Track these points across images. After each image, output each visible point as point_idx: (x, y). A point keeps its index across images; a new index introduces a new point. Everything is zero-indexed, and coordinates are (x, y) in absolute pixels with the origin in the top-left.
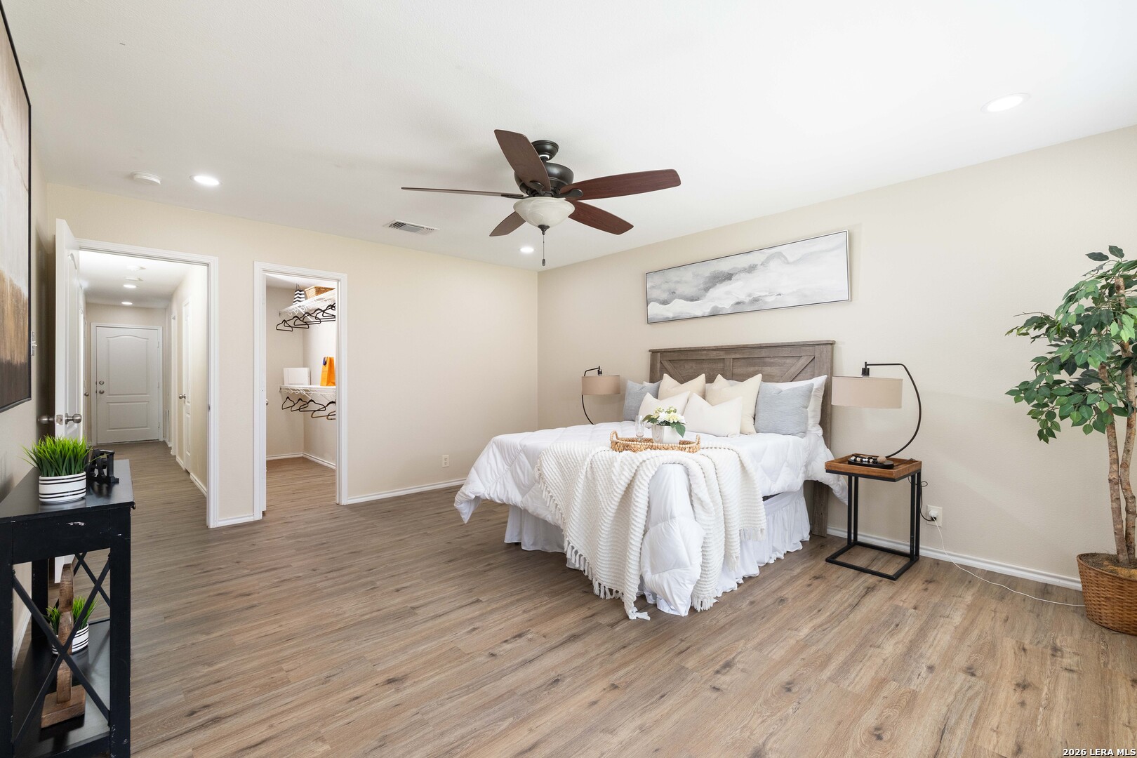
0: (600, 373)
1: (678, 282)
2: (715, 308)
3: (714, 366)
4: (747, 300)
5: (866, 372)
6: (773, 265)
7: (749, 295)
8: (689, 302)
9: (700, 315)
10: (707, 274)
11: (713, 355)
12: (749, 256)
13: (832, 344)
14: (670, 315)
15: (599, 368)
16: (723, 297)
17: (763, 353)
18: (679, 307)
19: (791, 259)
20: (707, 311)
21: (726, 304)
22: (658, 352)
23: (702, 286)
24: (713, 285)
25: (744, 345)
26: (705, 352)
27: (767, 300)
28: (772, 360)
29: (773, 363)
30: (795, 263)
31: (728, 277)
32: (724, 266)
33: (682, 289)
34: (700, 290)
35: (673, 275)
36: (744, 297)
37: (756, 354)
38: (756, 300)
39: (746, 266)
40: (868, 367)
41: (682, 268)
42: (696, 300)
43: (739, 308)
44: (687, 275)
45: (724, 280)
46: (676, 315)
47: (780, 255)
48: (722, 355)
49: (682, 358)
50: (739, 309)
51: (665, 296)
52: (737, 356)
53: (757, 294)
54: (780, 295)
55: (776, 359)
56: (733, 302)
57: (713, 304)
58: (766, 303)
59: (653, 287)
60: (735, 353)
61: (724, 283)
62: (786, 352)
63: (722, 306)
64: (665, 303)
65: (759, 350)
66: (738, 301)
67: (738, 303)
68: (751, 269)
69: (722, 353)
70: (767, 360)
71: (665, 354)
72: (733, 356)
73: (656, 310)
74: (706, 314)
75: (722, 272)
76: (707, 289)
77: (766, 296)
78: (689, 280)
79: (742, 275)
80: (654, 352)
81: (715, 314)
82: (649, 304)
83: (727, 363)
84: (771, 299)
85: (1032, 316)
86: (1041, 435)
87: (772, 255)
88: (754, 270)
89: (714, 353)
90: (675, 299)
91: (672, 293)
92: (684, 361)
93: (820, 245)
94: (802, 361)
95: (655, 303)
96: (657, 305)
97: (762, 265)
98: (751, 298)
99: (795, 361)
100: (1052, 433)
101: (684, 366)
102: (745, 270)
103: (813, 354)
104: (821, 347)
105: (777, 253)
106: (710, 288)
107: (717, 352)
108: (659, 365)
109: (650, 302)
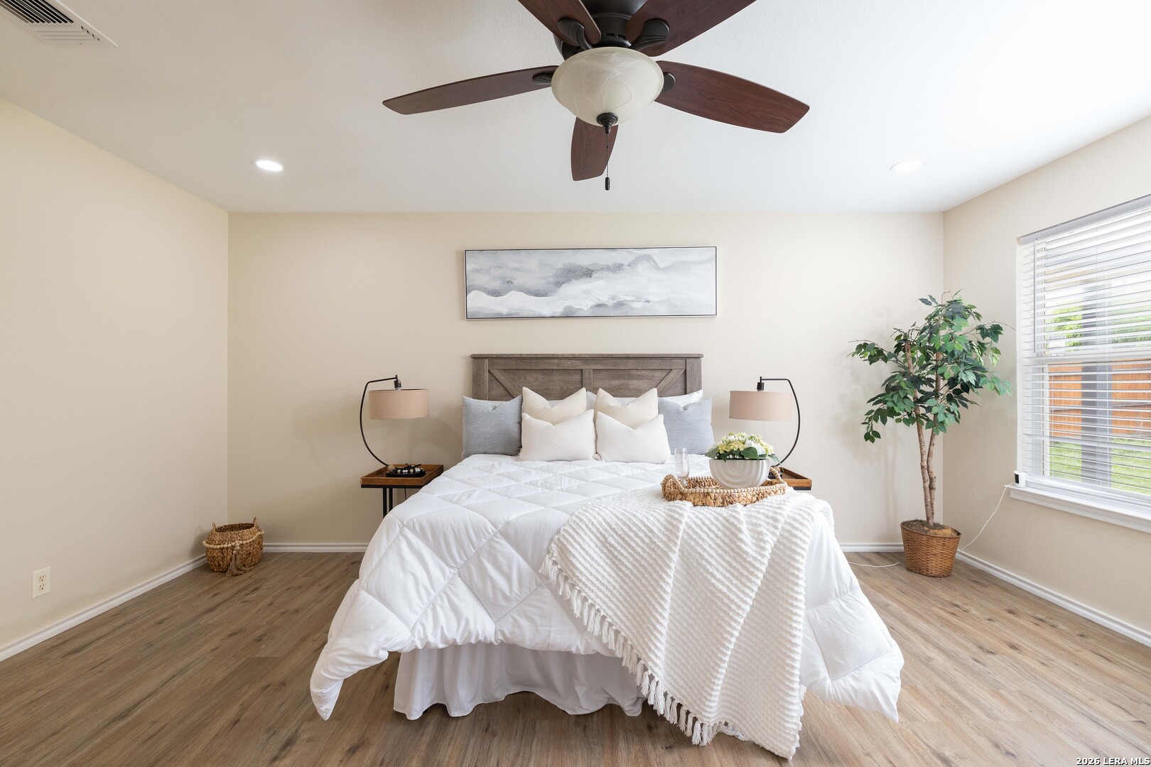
0: (397, 384)
1: (517, 269)
2: (570, 308)
3: (568, 378)
4: (610, 303)
5: (760, 386)
6: (642, 267)
7: (613, 298)
8: (532, 297)
9: (548, 314)
10: (560, 265)
11: (567, 364)
12: (614, 253)
13: (698, 357)
14: (504, 311)
15: (396, 378)
16: (579, 295)
17: (630, 364)
18: (514, 301)
19: (662, 265)
20: (558, 311)
21: (585, 306)
22: (486, 358)
23: (551, 279)
24: (568, 280)
25: (608, 355)
26: (556, 361)
27: (632, 306)
28: (639, 373)
29: (640, 376)
30: (666, 269)
31: (588, 273)
32: (583, 259)
33: (520, 279)
34: (548, 283)
35: (511, 260)
36: (606, 300)
37: (622, 365)
38: (620, 304)
39: (610, 264)
40: (763, 381)
41: (522, 252)
42: (543, 296)
43: (600, 312)
44: (532, 262)
45: (582, 276)
46: (513, 312)
47: (649, 258)
48: (579, 365)
49: (525, 367)
50: (600, 313)
51: (496, 285)
52: (599, 367)
53: (623, 298)
54: (649, 302)
55: (644, 372)
56: (592, 304)
57: (567, 304)
58: (633, 309)
59: (476, 271)
60: (597, 363)
61: (582, 280)
63: (578, 307)
64: (496, 293)
65: (625, 361)
66: (598, 303)
67: (599, 306)
68: (618, 268)
69: (579, 363)
70: (634, 372)
71: (496, 361)
72: (594, 367)
73: (478, 301)
74: (557, 315)
75: (579, 265)
76: (559, 284)
77: (633, 301)
78: (534, 270)
79: (605, 273)
80: (477, 358)
81: (568, 316)
82: (470, 292)
83: (586, 375)
84: (637, 305)
85: (862, 343)
86: (867, 437)
87: (640, 257)
88: (620, 270)
89: (569, 362)
90: (511, 290)
91: (508, 282)
92: (525, 372)
93: (692, 256)
94: (672, 374)
95: (480, 292)
96: (484, 295)
97: (628, 265)
98: (615, 302)
99: (665, 375)
100: (877, 435)
101: (525, 378)
102: (608, 268)
103: (684, 367)
104: (692, 360)
105: (645, 255)
106: (563, 283)
107: (573, 361)
108: (487, 375)
109: (472, 290)
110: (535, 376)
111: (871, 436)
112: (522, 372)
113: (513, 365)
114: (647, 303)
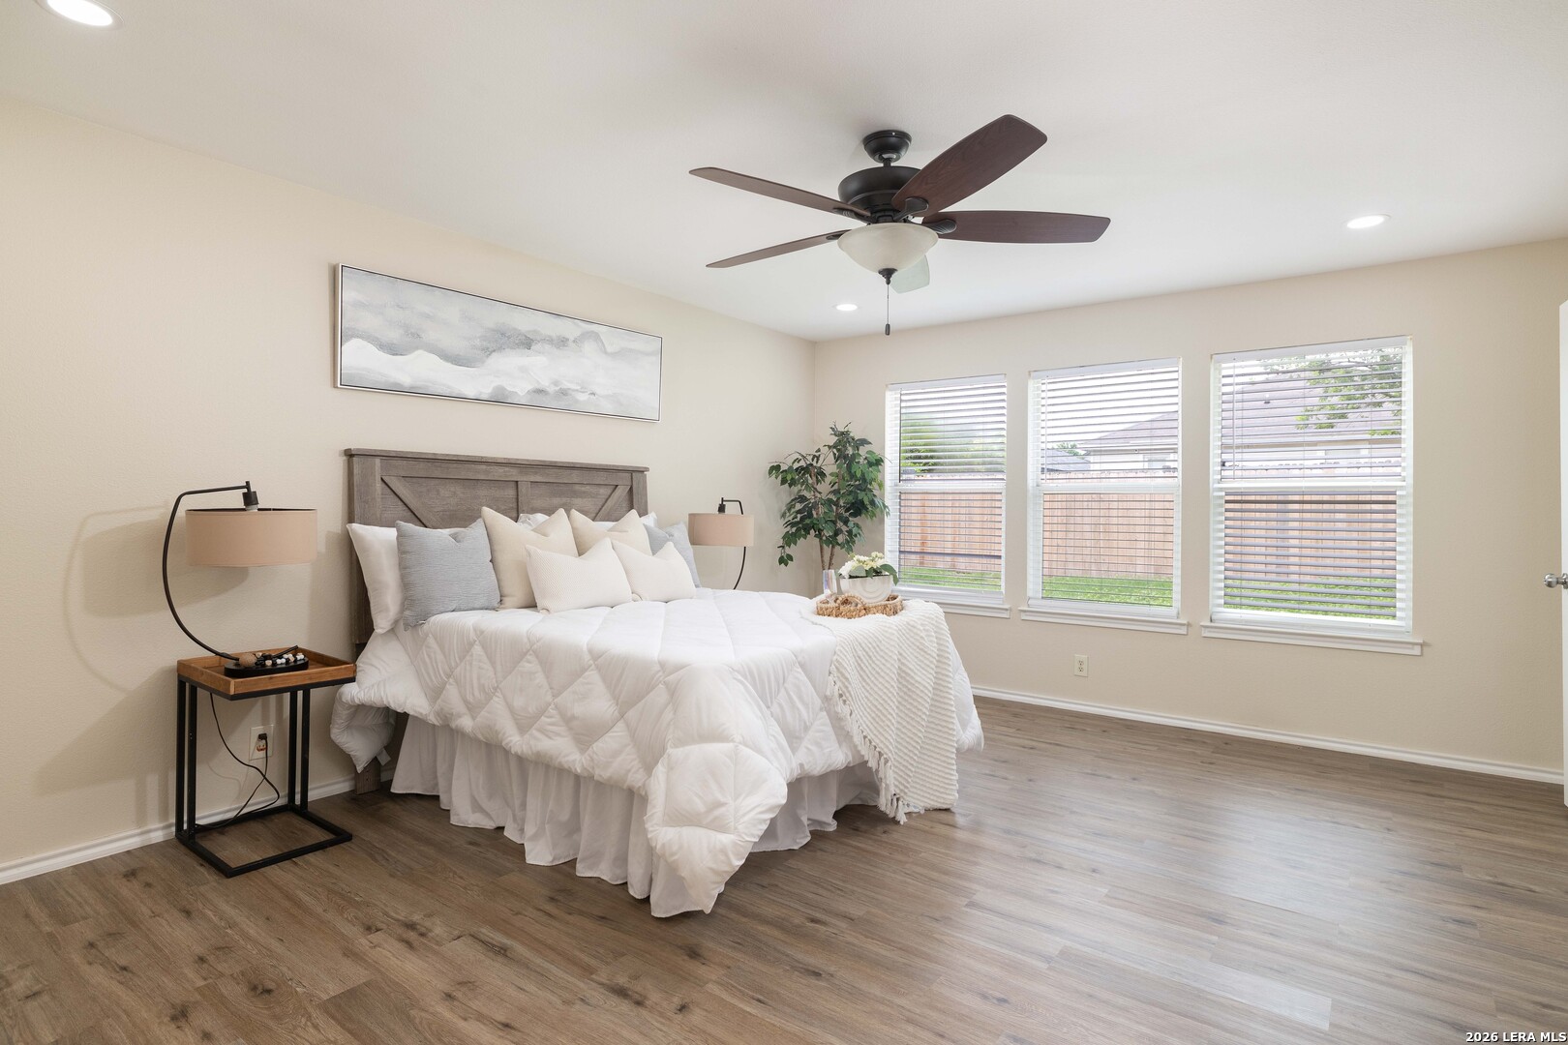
0: (250, 498)
1: (429, 317)
2: (501, 389)
3: (497, 493)
4: (552, 389)
5: (722, 509)
6: (589, 347)
7: (556, 383)
8: (448, 364)
9: (469, 394)
10: (492, 324)
11: (499, 473)
12: (556, 321)
13: (642, 471)
14: (406, 380)
15: (248, 485)
16: (514, 372)
17: (575, 477)
18: (424, 368)
19: (609, 349)
20: (486, 392)
21: (520, 389)
22: (377, 456)
23: (478, 343)
24: (500, 349)
25: (551, 462)
26: (484, 467)
27: (578, 398)
28: (583, 489)
29: (584, 492)
30: (614, 355)
31: (527, 343)
32: (522, 322)
33: (432, 333)
34: (474, 347)
36: (547, 384)
37: (566, 477)
38: (563, 393)
39: (553, 335)
40: (723, 503)
41: (437, 291)
42: (464, 364)
43: (539, 400)
44: (450, 308)
45: (518, 345)
46: (418, 384)
47: (596, 337)
48: (514, 474)
49: (437, 473)
50: (539, 402)
51: (394, 335)
52: (538, 478)
53: (566, 385)
54: (594, 394)
55: (588, 487)
56: (530, 387)
57: (497, 382)
58: (577, 401)
59: (360, 305)
60: (536, 473)
61: (518, 351)
62: (601, 478)
63: (512, 390)
64: (393, 350)
65: (568, 471)
66: (538, 387)
67: (538, 391)
68: (562, 342)
69: (514, 471)
70: (577, 487)
71: (394, 462)
72: (533, 478)
73: (358, 356)
74: (482, 397)
75: (517, 330)
76: (488, 352)
77: (577, 390)
78: (453, 322)
79: (547, 347)
80: (361, 456)
81: (498, 400)
82: (348, 340)
83: (523, 489)
84: (582, 397)
85: (775, 464)
86: (782, 561)
87: (588, 333)
88: (564, 346)
89: (501, 470)
90: (417, 348)
91: (413, 334)
92: (437, 481)
93: (638, 343)
94: (618, 492)
95: (365, 343)
96: (372, 349)
97: (574, 341)
98: (557, 388)
99: (610, 492)
100: (790, 558)
101: (438, 491)
102: (550, 341)
103: (630, 484)
104: (637, 474)
105: (593, 332)
106: (494, 351)
107: (507, 469)
108: (379, 485)
109: (352, 336)
110: (452, 489)
111: (784, 560)
112: (433, 482)
113: (420, 469)
114: (592, 397)
